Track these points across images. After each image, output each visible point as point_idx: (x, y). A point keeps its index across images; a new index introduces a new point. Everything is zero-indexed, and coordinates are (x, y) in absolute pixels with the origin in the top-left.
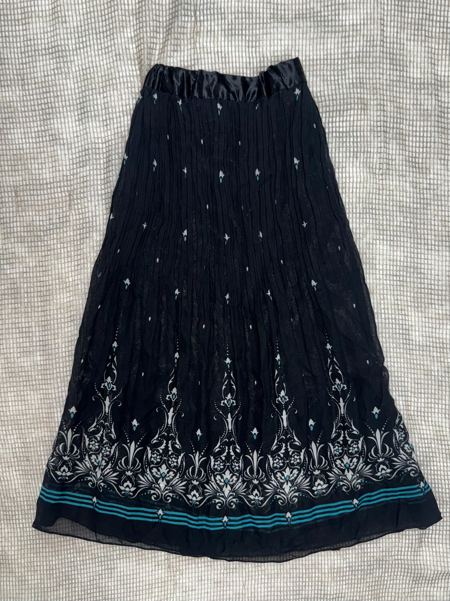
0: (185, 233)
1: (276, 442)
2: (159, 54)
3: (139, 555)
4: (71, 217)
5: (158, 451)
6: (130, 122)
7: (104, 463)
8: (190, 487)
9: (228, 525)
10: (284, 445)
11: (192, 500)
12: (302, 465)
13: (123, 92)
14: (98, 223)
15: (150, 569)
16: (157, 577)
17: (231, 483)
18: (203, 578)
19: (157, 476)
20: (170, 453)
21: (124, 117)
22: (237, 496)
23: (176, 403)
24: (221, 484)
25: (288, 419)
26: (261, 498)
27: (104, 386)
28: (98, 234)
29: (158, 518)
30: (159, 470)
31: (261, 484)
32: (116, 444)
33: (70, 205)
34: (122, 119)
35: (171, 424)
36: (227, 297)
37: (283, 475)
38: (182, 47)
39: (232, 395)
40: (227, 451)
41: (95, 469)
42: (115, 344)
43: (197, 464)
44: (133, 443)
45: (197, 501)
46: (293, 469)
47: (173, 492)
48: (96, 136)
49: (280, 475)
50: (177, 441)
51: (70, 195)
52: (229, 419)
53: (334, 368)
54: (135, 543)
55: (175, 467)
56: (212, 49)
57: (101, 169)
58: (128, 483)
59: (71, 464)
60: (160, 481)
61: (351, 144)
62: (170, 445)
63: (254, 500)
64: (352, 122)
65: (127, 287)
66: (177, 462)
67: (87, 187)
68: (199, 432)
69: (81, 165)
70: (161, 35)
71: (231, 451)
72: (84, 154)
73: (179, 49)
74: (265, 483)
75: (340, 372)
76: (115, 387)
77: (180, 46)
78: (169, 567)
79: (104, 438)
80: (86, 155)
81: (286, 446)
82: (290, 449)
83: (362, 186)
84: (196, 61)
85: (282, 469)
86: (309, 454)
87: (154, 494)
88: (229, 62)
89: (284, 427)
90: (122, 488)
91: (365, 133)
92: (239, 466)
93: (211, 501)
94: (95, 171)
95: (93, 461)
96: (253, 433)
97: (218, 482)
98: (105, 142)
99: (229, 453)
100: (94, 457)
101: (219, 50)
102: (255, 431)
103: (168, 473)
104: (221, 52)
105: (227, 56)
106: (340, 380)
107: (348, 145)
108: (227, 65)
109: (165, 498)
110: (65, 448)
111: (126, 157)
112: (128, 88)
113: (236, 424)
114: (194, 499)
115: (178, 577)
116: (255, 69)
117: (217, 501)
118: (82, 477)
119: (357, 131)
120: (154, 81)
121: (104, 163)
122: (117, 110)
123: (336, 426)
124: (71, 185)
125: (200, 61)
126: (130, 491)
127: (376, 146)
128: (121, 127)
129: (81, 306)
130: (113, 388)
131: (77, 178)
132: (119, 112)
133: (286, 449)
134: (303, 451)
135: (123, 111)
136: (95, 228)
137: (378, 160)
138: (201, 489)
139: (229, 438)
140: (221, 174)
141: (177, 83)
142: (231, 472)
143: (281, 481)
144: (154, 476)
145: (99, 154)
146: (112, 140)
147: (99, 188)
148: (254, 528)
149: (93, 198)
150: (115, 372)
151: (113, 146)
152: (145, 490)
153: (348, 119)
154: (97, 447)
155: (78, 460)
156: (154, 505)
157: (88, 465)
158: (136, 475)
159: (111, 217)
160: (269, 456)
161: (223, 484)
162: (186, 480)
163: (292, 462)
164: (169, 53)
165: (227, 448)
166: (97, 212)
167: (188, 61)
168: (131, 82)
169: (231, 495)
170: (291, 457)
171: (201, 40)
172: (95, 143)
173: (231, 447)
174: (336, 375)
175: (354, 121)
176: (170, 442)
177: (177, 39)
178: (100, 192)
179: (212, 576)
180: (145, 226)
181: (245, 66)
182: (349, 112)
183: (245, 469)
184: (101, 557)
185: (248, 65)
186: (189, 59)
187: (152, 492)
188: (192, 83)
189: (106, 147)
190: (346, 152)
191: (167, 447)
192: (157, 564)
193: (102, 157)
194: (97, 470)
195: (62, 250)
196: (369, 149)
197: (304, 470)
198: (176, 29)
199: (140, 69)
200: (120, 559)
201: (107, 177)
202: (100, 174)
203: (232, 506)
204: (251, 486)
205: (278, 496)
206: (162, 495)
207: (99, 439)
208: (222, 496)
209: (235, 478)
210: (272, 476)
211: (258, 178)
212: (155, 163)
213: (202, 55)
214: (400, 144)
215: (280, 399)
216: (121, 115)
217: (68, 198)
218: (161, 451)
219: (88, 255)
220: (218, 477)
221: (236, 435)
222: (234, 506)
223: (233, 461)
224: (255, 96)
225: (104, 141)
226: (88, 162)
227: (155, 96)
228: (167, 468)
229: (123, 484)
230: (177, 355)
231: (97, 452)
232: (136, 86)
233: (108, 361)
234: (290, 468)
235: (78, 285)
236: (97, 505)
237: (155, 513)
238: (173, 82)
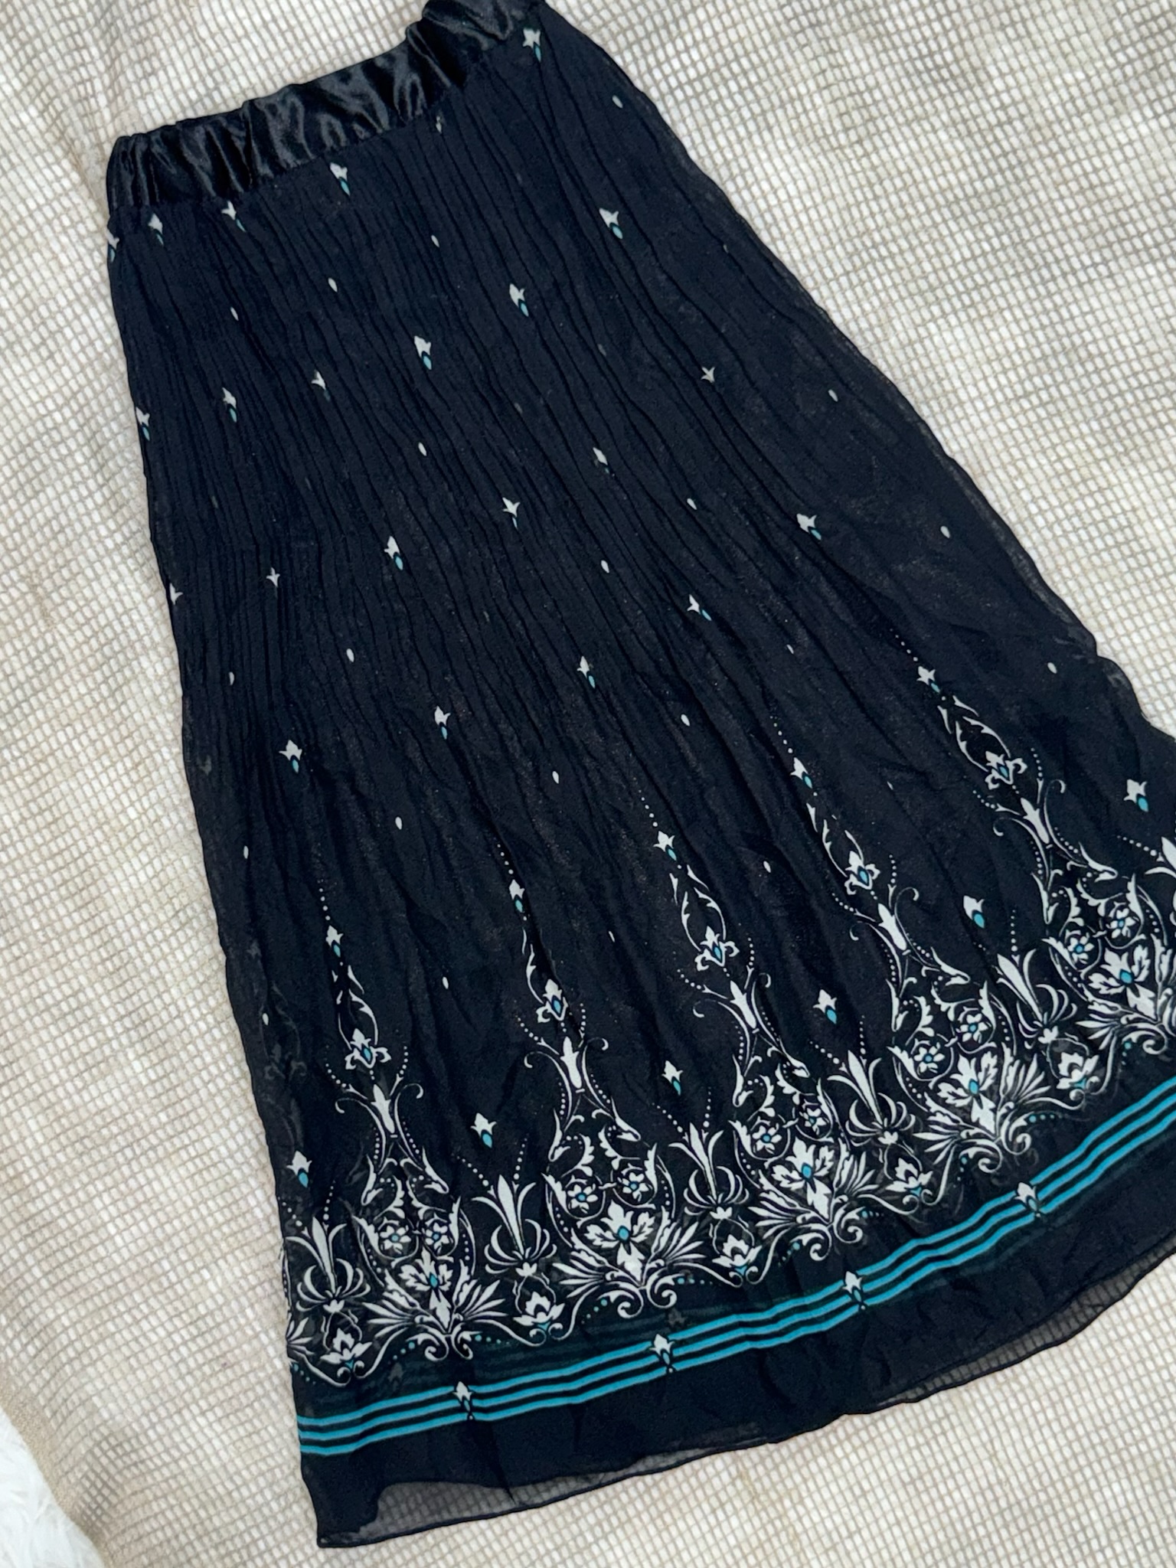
0: (392, 547)
1: (896, 1002)
2: (110, 102)
3: (654, 1503)
4: (61, 645)
5: (580, 1174)
6: (111, 319)
7: (446, 1273)
8: (713, 1233)
9: (866, 1296)
10: (922, 1000)
11: (734, 1268)
12: (997, 1034)
13: (56, 247)
14: (140, 627)
15: (705, 1528)
16: (732, 1541)
17: (823, 1172)
18: (866, 1486)
19: (606, 1245)
20: (615, 1164)
21: (87, 312)
22: (857, 1201)
23: (572, 1021)
24: (795, 1186)
25: (904, 923)
26: (925, 1179)
27: (353, 1062)
28: (154, 657)
29: (661, 1363)
30: (605, 1227)
31: (906, 1137)
32: (455, 1207)
33: (45, 614)
34: (85, 320)
35: (584, 1085)
36: (584, 667)
37: (957, 1084)
38: (163, 54)
39: (717, 930)
40: (770, 1089)
41: (425, 1304)
42: (333, 935)
43: (705, 1161)
44: (502, 1182)
45: (748, 1265)
46: (979, 1056)
47: (670, 1270)
48: (35, 398)
49: (951, 1088)
50: (620, 1122)
51: (33, 588)
52: (740, 1000)
53: (965, 726)
54: (628, 1466)
55: (646, 1197)
56: (247, 23)
57: (85, 480)
58: (537, 1299)
59: (353, 1319)
60: (622, 1256)
61: (738, 98)
62: (605, 1144)
63: (908, 1192)
64: (712, 41)
65: (296, 766)
66: (646, 1181)
67: (69, 544)
68: (671, 1072)
69: (29, 493)
70: (94, 51)
71: (782, 1083)
72: (23, 462)
73: (156, 64)
74: (916, 1129)
75: (987, 730)
76: (383, 1050)
77: (156, 53)
78: (754, 1497)
79: (416, 1203)
80: (30, 461)
81: (930, 1001)
82: (944, 1006)
83: (818, 199)
84: (217, 75)
85: (946, 1071)
86: (1005, 995)
87: (621, 1299)
88: (307, 38)
89: (899, 951)
90: (525, 1321)
91: (763, 53)
92: (823, 1115)
93: (789, 1246)
94: (73, 493)
95: (411, 1283)
96: (822, 1006)
97: (785, 1184)
98: (67, 403)
99: (778, 1091)
100: (408, 1271)
101: (267, 17)
102: (825, 1000)
103: (634, 1221)
104: (274, 20)
105: (293, 22)
106: (998, 751)
107: (729, 104)
108: (306, 45)
109: (657, 1297)
110: (320, 1279)
111: (144, 419)
112: (65, 230)
113: (763, 1003)
114: (739, 1261)
115: (792, 1514)
116: (386, 23)
117: (806, 1238)
118: (401, 1341)
119: (737, 58)
120: (136, 187)
121: (87, 460)
122: (63, 302)
123: (1045, 882)
124: (24, 560)
125: (226, 70)
126: (552, 1321)
127: (807, 73)
128: (92, 343)
130: (380, 1056)
131: (33, 534)
132: (70, 304)
133: (935, 1010)
134: (983, 992)
135: (78, 298)
136: (138, 646)
137: (831, 107)
138: (745, 1226)
139: (761, 1050)
140: (422, 345)
141: (202, 164)
142: (808, 1144)
143: (960, 1103)
144: (599, 1250)
145: (63, 440)
146: (81, 388)
147: (103, 532)
148: (944, 1272)
149: (97, 566)
150: (366, 1009)
151: (93, 403)
152: (592, 1300)
153: (698, 35)
154: (406, 1239)
155: (369, 1298)
156: (636, 1331)
157: (402, 1302)
158: (548, 1269)
159: (174, 596)
160: (896, 1050)
161: (800, 1185)
162: (692, 1221)
163: (966, 1037)
164: (135, 87)
165: (767, 1079)
166: (126, 599)
167: (194, 85)
168: (66, 210)
169: (837, 1207)
170: (957, 1024)
171: (207, 14)
172: (41, 417)
173: (778, 1073)
174: (980, 745)
175: (716, 34)
176: (601, 1135)
177: (142, 41)
178: (110, 544)
179: (890, 1467)
180: (274, 578)
181: (353, 27)
183: (844, 1117)
184: (548, 1552)
185: (361, 19)
186: (196, 77)
187: (613, 1295)
188: (239, 145)
189: (74, 415)
190: (733, 127)
191: (599, 1152)
192: (715, 1502)
193: (73, 447)
194: (433, 1302)
195: (75, 743)
196: (793, 91)
197: (1010, 1045)
198: (127, 17)
199: (77, 166)
200: (605, 1537)
201: (113, 494)
202: (91, 494)
203: (853, 1235)
204: (883, 1158)
205: (971, 1152)
206: (643, 1292)
207: (401, 1214)
208: (815, 1220)
209: (826, 1153)
210: (930, 1102)
211: (524, 308)
212: (230, 399)
213: (227, 52)
214: (870, 39)
215: (853, 880)
216: (79, 310)
217: (30, 598)
218: (588, 1172)
219: (152, 726)
220: (780, 1171)
221: (777, 1032)
222: (860, 1235)
223: (799, 1108)
224: (421, 95)
225: (60, 401)
226: (43, 477)
227: (156, 223)
228: (626, 1210)
229: (523, 1306)
230: (515, 889)
231: (412, 1254)
232: (85, 213)
233: (335, 989)
234: (969, 1058)
236: (476, 1403)
237: (649, 1353)
238: (188, 168)
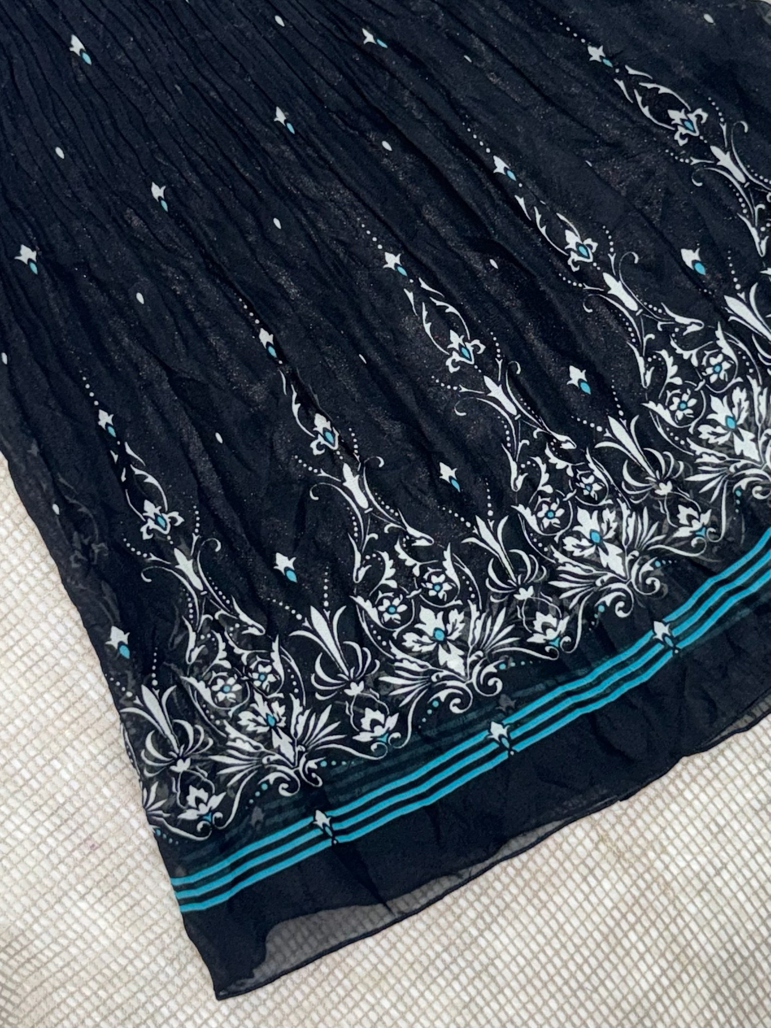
0: (77, 45)
1: (641, 361)
3: (527, 884)
5: (386, 588)
7: (279, 710)
8: (521, 614)
9: (676, 640)
10: (664, 353)
11: (547, 643)
12: (741, 369)
15: (580, 897)
16: (609, 904)
17: (611, 534)
18: (722, 822)
19: (425, 649)
20: (416, 571)
22: (647, 553)
23: (346, 447)
24: (587, 553)
25: (630, 286)
26: (706, 518)
27: (149, 531)
29: (502, 748)
30: (421, 633)
31: (679, 483)
32: (275, 646)
35: (370, 504)
36: (280, 116)
37: (714, 423)
39: (460, 332)
40: (543, 468)
41: (269, 745)
42: (105, 418)
43: (497, 547)
44: (314, 613)
45: (560, 636)
46: (730, 393)
47: (491, 658)
49: (710, 429)
50: (411, 531)
52: (496, 391)
53: (643, 91)
54: (495, 853)
55: (451, 594)
58: (370, 714)
59: (203, 774)
60: (443, 656)
62: (403, 555)
63: (694, 534)
65: (34, 268)
66: (448, 580)
68: (446, 472)
71: (553, 460)
74: (687, 473)
75: (663, 90)
76: (175, 514)
78: (620, 856)
79: (238, 651)
81: (672, 352)
82: (686, 355)
85: (702, 414)
86: (739, 331)
87: (451, 697)
89: (632, 313)
90: (364, 737)
92: (597, 480)
93: (596, 610)
95: (251, 727)
96: (574, 381)
97: (577, 553)
99: (551, 469)
100: (246, 717)
102: (576, 375)
103: (446, 621)
106: (679, 107)
109: (484, 687)
110: (162, 744)
113: (519, 389)
114: (551, 635)
115: (659, 865)
117: (608, 599)
118: (254, 784)
123: (751, 219)
126: (389, 732)
130: (173, 520)
133: (678, 359)
134: (719, 333)
138: (549, 600)
139: (526, 433)
142: (591, 510)
143: (722, 440)
144: (420, 656)
148: (746, 602)
150: (151, 479)
152: (423, 705)
154: (238, 687)
155: (215, 751)
156: (472, 723)
157: (247, 747)
158: (377, 685)
160: (651, 405)
161: (592, 550)
162: (501, 606)
163: (713, 379)
165: (538, 460)
169: (632, 563)
170: (701, 368)
173: (548, 452)
174: (661, 105)
176: (398, 547)
179: (739, 798)
183: (619, 479)
184: (438, 955)
187: (443, 695)
191: (399, 564)
192: (585, 871)
194: (276, 741)
197: (754, 376)
200: (489, 928)
203: (652, 586)
204: (663, 509)
205: (743, 484)
206: (470, 686)
207: (227, 665)
208: (613, 580)
209: (608, 515)
210: (693, 446)
215: (574, 257)
218: (393, 584)
220: (570, 543)
221: (537, 414)
222: (658, 585)
223: (575, 480)
228: (436, 611)
229: (359, 725)
230: (263, 336)
231: (246, 698)
233: (116, 469)
234: (721, 397)
236: (337, 827)
237: (488, 741)
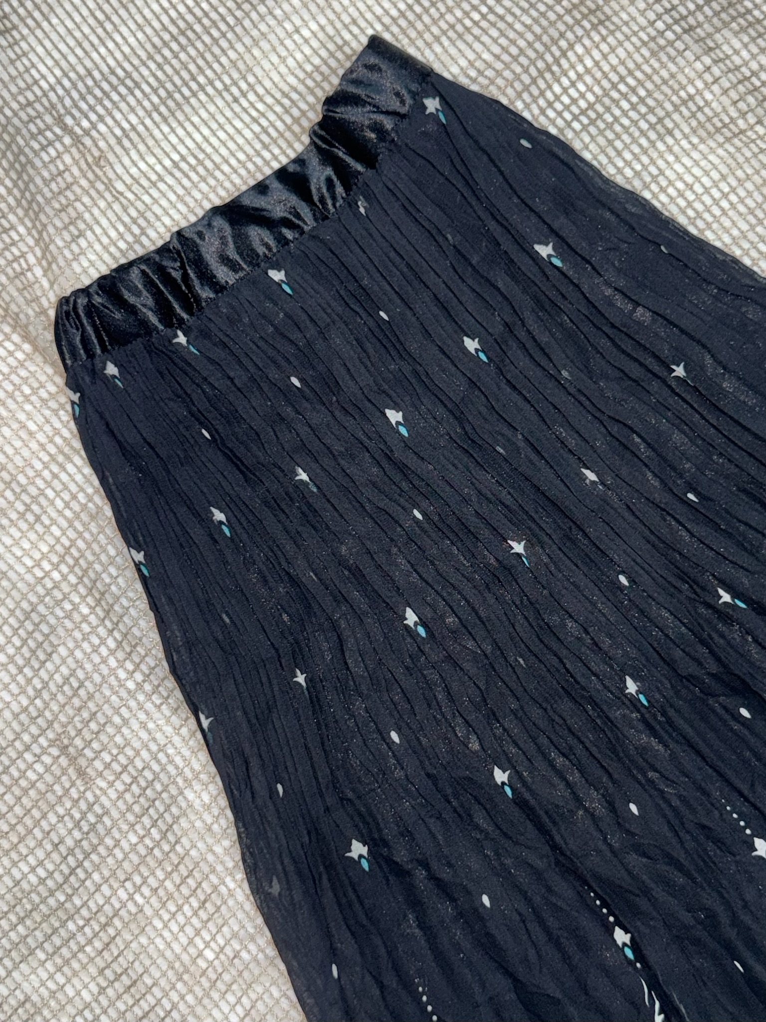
2: (45, 272)
4: (103, 799)
6: (88, 470)
13: (22, 417)
14: (178, 760)
21: (64, 469)
28: (197, 787)
33: (81, 773)
34: (64, 477)
38: (87, 216)
48: (29, 563)
51: (64, 749)
56: (158, 168)
57: (94, 629)
64: (595, 70)
67: (91, 697)
69: (42, 657)
70: (22, 229)
72: (30, 628)
73: (82, 226)
77: (80, 216)
80: (37, 625)
84: (141, 221)
88: (217, 167)
91: (646, 68)
94: (85, 645)
98: (62, 560)
101: (176, 157)
104: (183, 158)
105: (201, 156)
108: (217, 173)
111: (140, 557)
112: (27, 399)
116: (288, 134)
120: (85, 341)
121: (93, 608)
122: (39, 466)
124: (50, 724)
125: (149, 215)
127: (692, 75)
128: (74, 497)
129: (284, 1003)
131: (53, 696)
132: (46, 466)
135: (53, 458)
136: (180, 780)
137: (724, 99)
140: (394, 416)
141: (144, 302)
145: (66, 597)
146: (73, 542)
147: (122, 675)
149: (123, 711)
151: (88, 554)
153: (580, 69)
159: (205, 723)
164: (66, 252)
166: (158, 736)
167: (121, 236)
168: (25, 380)
171: (120, 170)
172: (40, 580)
175: (597, 63)
177: (63, 209)
178: (131, 685)
180: (301, 679)
181: (258, 146)
182: (570, 54)
185: (264, 137)
186: (121, 229)
188: (176, 275)
189: (71, 569)
193: (77, 600)
196: (683, 94)
198: (46, 190)
199: (26, 337)
201: (125, 635)
202: (103, 642)
212: (219, 516)
213: (146, 198)
214: (743, 30)
216: (55, 469)
217: (63, 761)
219: (210, 858)
224: (339, 188)
225: (55, 559)
226: (52, 638)
227: (111, 369)
232: (43, 378)
235: (237, 955)
238: (131, 310)
